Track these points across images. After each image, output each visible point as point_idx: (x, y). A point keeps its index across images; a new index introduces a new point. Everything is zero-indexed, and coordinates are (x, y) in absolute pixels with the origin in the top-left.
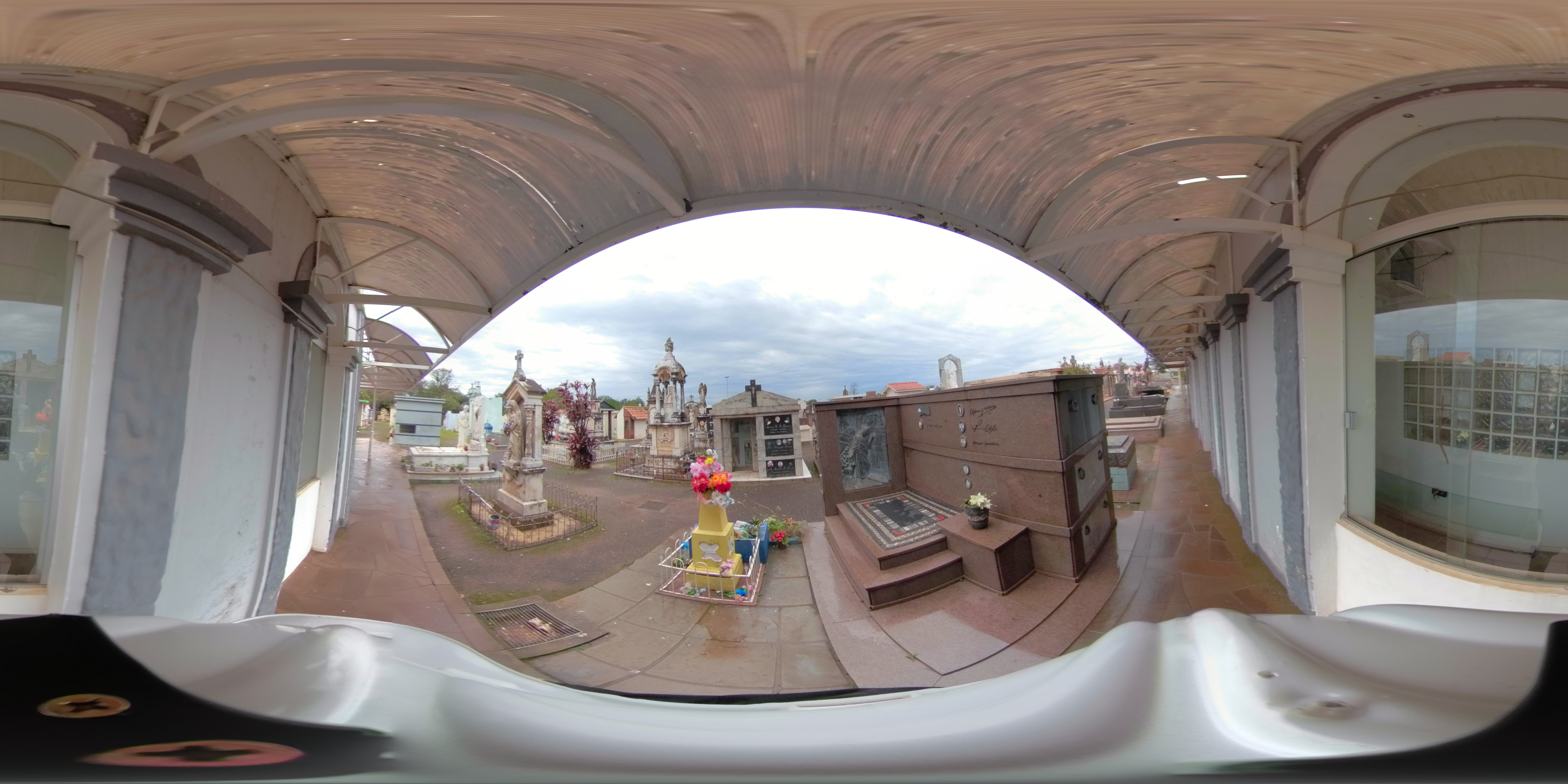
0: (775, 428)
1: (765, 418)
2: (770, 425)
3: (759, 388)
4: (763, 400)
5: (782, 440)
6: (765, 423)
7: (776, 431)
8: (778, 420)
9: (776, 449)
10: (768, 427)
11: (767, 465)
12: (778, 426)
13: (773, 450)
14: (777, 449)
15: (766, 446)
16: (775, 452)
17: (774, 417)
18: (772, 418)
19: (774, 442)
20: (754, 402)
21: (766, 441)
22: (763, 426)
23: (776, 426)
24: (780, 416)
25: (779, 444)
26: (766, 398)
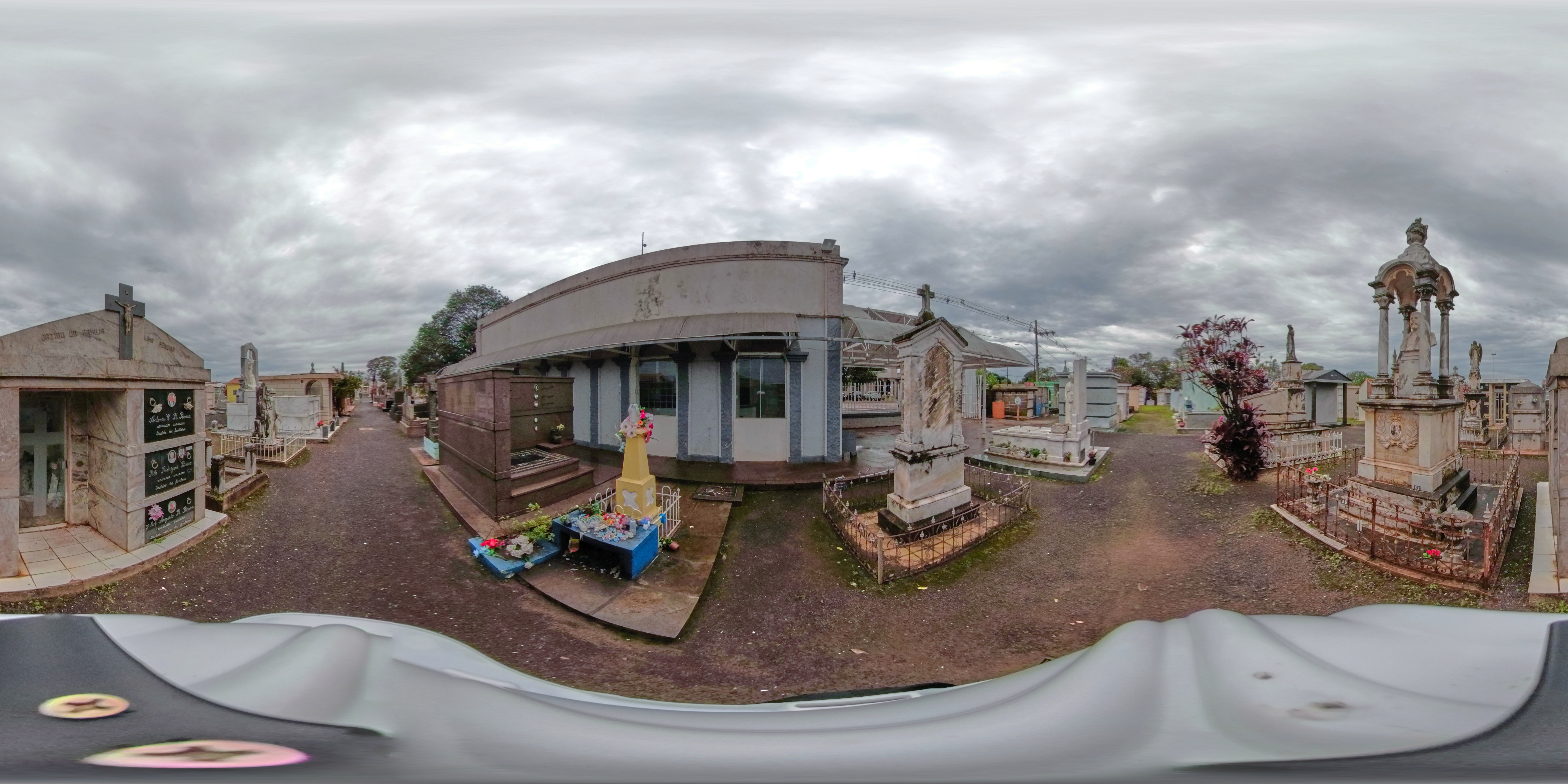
0: (165, 423)
1: (148, 393)
2: (156, 415)
3: (139, 310)
4: (145, 343)
5: (176, 449)
6: (148, 407)
7: (167, 429)
8: (172, 400)
9: (166, 475)
10: (153, 420)
11: (147, 517)
12: (172, 416)
13: (160, 476)
14: (168, 474)
15: (148, 468)
16: (164, 482)
17: (166, 392)
18: (160, 394)
19: (162, 459)
20: (125, 351)
21: (148, 456)
22: (142, 417)
23: (168, 416)
24: (176, 392)
25: (172, 461)
26: (152, 341)
